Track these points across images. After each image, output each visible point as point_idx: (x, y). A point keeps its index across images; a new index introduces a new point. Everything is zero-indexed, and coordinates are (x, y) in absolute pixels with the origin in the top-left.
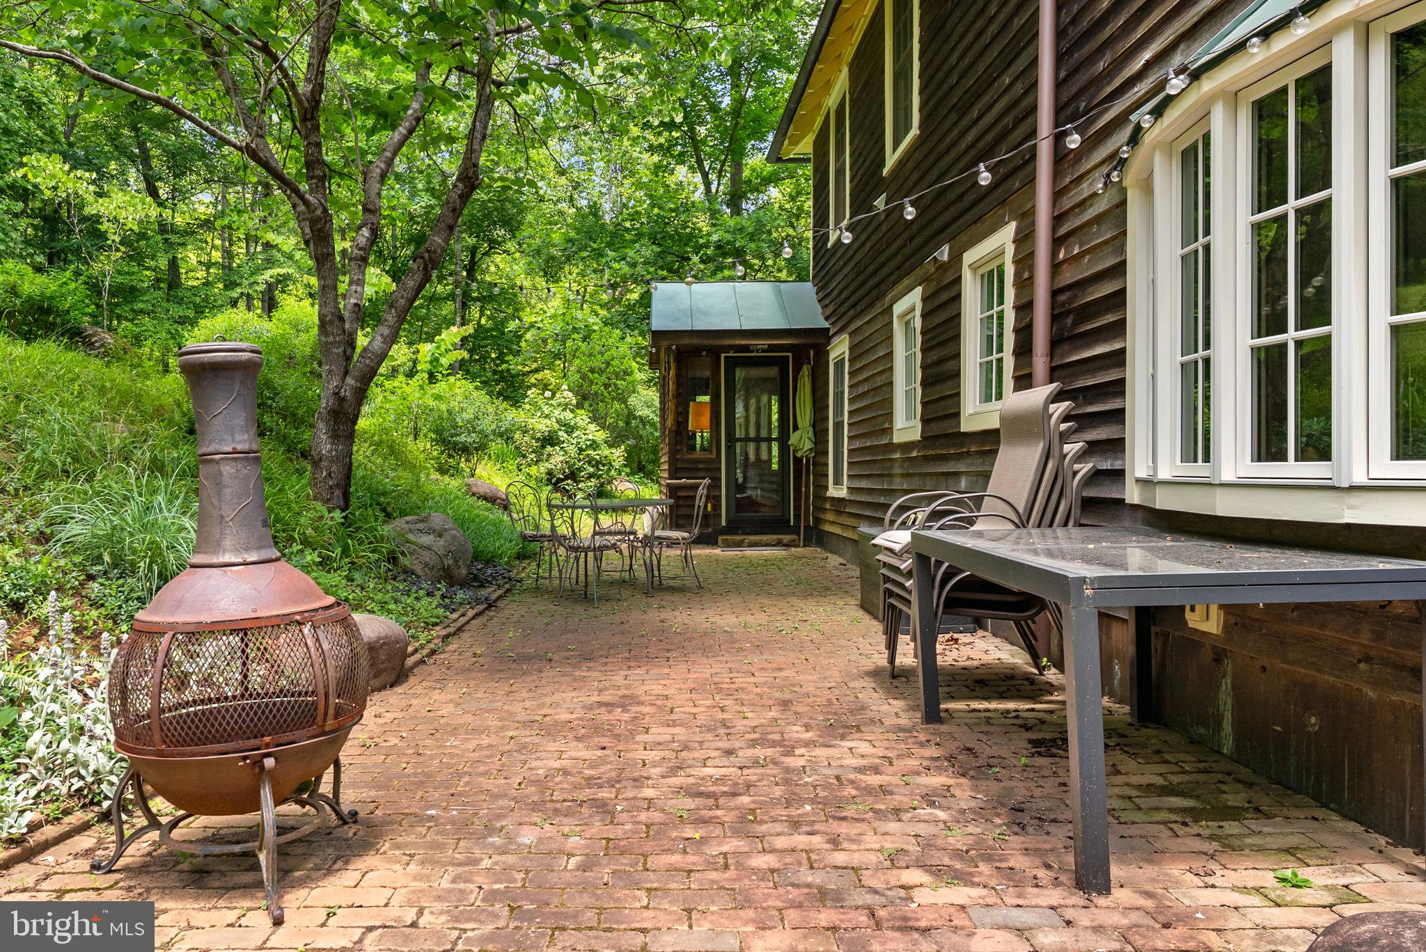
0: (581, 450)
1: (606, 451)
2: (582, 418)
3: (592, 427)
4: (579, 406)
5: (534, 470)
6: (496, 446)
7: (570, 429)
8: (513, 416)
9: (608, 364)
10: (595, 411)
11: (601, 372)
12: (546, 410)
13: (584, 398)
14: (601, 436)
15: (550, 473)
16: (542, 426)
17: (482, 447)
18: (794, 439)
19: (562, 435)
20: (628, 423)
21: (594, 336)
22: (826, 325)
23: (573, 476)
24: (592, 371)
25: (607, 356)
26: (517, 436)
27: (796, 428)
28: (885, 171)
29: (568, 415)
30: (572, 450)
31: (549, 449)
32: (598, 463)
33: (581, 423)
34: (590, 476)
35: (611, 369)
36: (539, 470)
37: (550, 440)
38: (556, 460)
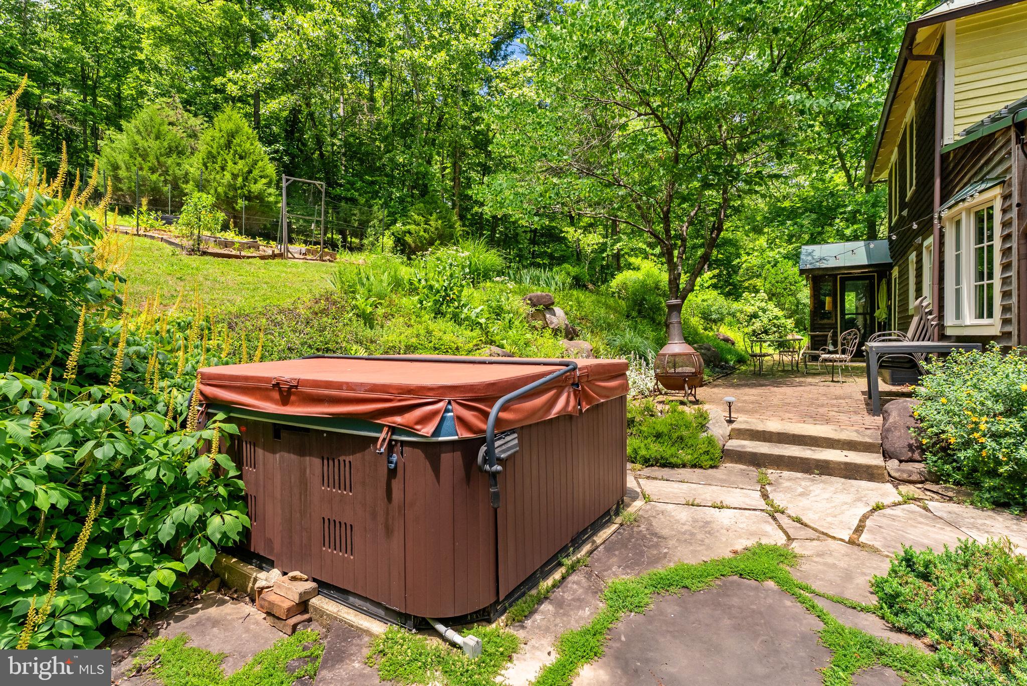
0: (770, 320)
1: (783, 321)
2: (771, 306)
3: (776, 309)
4: (770, 299)
5: (746, 330)
6: (728, 319)
7: (764, 311)
8: (736, 306)
9: (786, 278)
10: (779, 302)
11: (782, 282)
12: (752, 302)
13: (772, 296)
14: (780, 314)
15: (754, 331)
16: (750, 309)
17: (721, 320)
18: (877, 314)
19: (760, 313)
20: (797, 306)
21: (779, 265)
22: (891, 261)
23: (766, 332)
24: (777, 282)
25: (785, 275)
26: (738, 314)
27: (878, 308)
28: (907, 200)
29: (763, 304)
30: (765, 321)
31: (754, 320)
32: (778, 327)
33: (770, 308)
34: (775, 332)
35: (787, 281)
36: (749, 329)
37: (755, 316)
38: (757, 325)
